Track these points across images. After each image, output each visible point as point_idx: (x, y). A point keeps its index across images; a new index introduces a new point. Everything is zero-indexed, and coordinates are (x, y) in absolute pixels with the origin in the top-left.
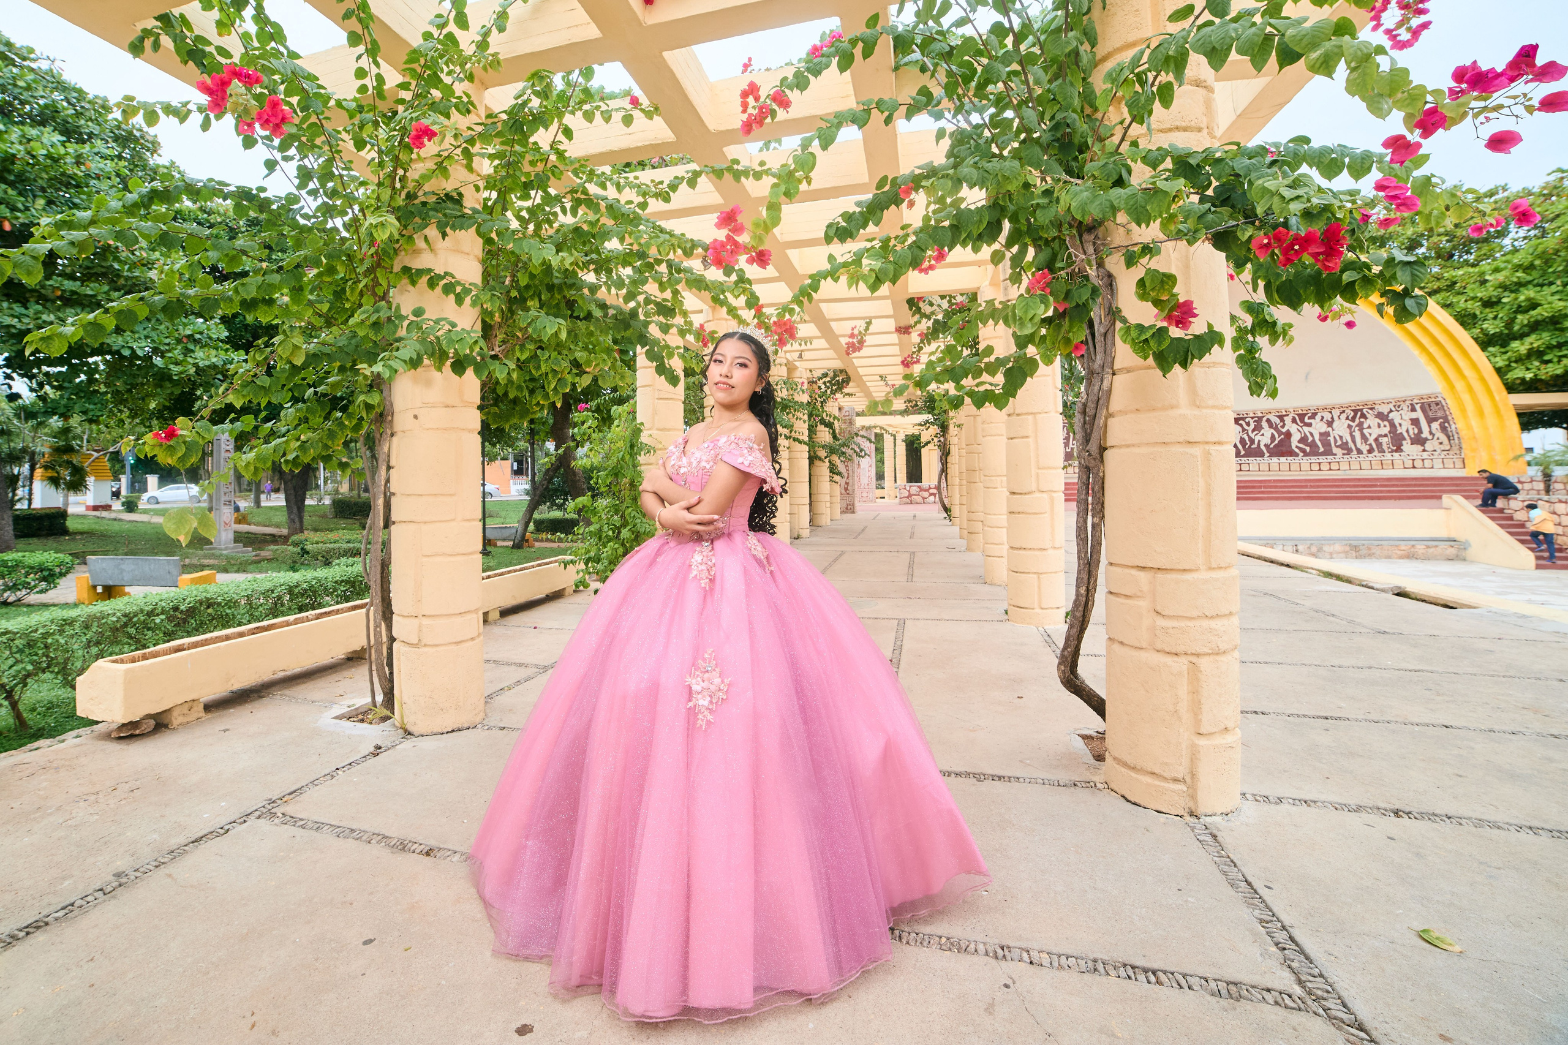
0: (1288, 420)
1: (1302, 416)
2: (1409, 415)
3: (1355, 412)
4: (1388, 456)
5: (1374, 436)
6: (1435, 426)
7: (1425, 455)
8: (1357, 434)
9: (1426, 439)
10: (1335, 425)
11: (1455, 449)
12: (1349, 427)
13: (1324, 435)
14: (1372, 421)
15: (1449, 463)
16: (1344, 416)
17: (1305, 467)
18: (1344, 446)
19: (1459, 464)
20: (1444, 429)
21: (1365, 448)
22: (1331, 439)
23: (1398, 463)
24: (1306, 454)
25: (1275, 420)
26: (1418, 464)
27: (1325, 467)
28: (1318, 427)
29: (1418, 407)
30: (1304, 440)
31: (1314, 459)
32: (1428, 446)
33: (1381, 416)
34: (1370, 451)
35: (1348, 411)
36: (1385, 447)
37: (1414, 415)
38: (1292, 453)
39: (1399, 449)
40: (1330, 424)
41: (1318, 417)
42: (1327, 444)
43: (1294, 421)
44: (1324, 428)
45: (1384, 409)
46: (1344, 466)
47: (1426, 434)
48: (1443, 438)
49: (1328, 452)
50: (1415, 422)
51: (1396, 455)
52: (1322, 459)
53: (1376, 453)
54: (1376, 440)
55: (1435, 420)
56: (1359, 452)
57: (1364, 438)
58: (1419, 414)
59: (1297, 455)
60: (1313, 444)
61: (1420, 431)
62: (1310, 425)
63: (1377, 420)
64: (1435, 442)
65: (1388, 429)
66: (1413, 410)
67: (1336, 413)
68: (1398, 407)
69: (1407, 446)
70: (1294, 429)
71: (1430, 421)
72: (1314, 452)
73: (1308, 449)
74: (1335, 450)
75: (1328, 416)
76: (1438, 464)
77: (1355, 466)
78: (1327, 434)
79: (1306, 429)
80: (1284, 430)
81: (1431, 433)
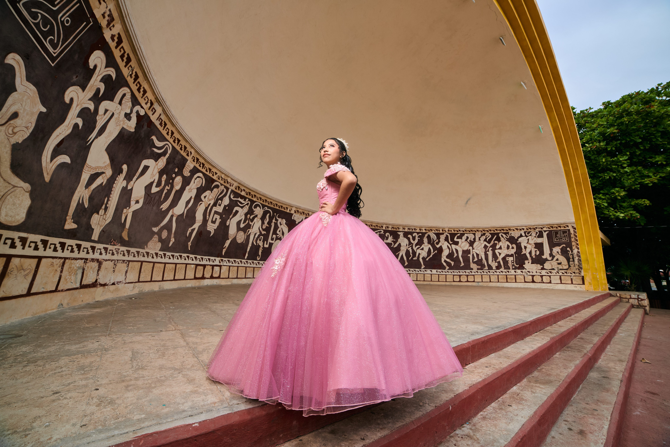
0: (442, 237)
1: (453, 235)
2: (534, 240)
3: (493, 235)
4: (512, 272)
5: (503, 255)
6: (557, 250)
7: (544, 272)
8: (490, 254)
9: (546, 260)
10: (475, 245)
11: (573, 269)
12: (485, 247)
13: (466, 252)
14: (504, 243)
15: (566, 279)
16: (484, 237)
17: (450, 278)
18: (479, 262)
19: (577, 280)
20: (564, 252)
21: (494, 265)
22: (471, 256)
23: (520, 278)
24: (451, 268)
25: (433, 236)
26: (537, 279)
27: (464, 279)
28: (463, 245)
29: (545, 234)
30: (450, 256)
31: (456, 272)
32: (547, 265)
33: (512, 240)
34: (498, 267)
35: (488, 234)
36: (510, 264)
37: (539, 240)
38: (440, 266)
39: (521, 267)
40: (472, 244)
41: (464, 238)
42: (466, 260)
43: (446, 239)
44: (466, 246)
45: (515, 234)
46: (478, 279)
47: (546, 255)
48: (562, 259)
49: (467, 267)
50: (539, 246)
51: (519, 271)
52: (462, 272)
53: (502, 269)
54: (504, 259)
55: (558, 245)
56: (490, 267)
57: (495, 257)
58: (545, 240)
59: (444, 268)
60: (456, 260)
61: (542, 253)
62: (457, 243)
63: (508, 243)
64: (554, 263)
65: (515, 250)
66: (541, 236)
67: (478, 235)
68: (527, 234)
69: (528, 265)
70: (444, 245)
71: (552, 245)
72: (457, 267)
73: (453, 263)
74: (473, 265)
75: (471, 237)
76: (556, 279)
77: (486, 279)
78: (468, 252)
79: (454, 247)
80: (438, 246)
81: (551, 255)
